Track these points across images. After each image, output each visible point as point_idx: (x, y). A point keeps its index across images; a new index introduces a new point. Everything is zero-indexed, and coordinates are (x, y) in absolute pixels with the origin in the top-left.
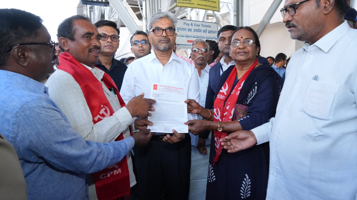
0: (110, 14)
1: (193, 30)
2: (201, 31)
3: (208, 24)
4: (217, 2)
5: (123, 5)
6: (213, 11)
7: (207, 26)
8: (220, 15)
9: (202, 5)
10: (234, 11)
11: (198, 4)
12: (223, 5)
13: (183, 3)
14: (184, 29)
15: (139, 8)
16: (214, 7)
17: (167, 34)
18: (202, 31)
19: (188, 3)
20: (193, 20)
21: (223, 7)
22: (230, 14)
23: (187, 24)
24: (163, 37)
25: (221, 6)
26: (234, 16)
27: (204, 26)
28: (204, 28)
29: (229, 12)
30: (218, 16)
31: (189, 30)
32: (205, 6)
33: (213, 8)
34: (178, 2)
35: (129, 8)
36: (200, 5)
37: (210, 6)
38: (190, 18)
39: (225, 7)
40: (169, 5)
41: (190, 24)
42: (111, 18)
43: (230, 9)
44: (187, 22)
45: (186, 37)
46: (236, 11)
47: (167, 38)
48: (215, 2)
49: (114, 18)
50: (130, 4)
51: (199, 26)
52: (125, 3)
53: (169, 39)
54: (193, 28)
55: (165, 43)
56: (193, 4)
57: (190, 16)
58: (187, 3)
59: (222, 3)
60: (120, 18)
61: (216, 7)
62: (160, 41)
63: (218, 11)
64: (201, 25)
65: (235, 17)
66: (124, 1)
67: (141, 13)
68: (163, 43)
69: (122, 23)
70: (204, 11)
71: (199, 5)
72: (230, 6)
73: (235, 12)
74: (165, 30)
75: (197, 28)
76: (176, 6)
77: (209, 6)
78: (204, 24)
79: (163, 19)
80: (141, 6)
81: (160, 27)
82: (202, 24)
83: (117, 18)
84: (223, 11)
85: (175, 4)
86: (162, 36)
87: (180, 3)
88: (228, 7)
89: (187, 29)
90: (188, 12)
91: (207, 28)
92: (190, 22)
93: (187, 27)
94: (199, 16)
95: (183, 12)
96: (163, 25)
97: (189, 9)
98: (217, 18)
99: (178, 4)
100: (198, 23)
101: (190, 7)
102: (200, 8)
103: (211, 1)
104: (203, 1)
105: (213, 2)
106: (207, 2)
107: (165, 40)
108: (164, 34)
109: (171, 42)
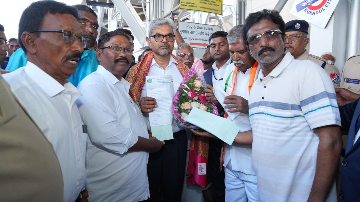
0: (113, 15)
1: (195, 33)
2: (203, 33)
3: (210, 27)
4: (220, 6)
5: (127, 6)
6: (216, 14)
7: (210, 29)
8: (223, 18)
9: (205, 8)
11: (201, 7)
12: (226, 8)
13: (186, 6)
14: (186, 32)
15: (142, 9)
16: (217, 10)
17: (167, 40)
18: (205, 34)
19: (192, 6)
20: (195, 22)
21: (225, 10)
22: (233, 17)
23: (190, 27)
24: (163, 43)
25: (224, 9)
26: (237, 19)
27: (207, 29)
28: (207, 31)
29: (231, 15)
30: (220, 19)
31: (192, 32)
32: (208, 9)
33: (215, 11)
34: (182, 5)
35: (132, 8)
36: (203, 8)
38: (193, 20)
39: (228, 9)
40: (173, 6)
41: (193, 27)
42: (115, 18)
43: (233, 12)
44: (190, 24)
45: (189, 39)
46: (238, 15)
47: (167, 44)
48: (218, 6)
49: (117, 18)
50: (133, 5)
51: (202, 28)
52: (128, 4)
53: (169, 45)
54: (196, 30)
55: (165, 49)
56: (197, 7)
57: (193, 18)
58: (190, 6)
59: (225, 6)
60: (124, 18)
61: (219, 11)
62: (160, 47)
63: (221, 14)
64: (204, 28)
65: (237, 20)
66: (127, 2)
67: (144, 14)
68: (163, 49)
69: (125, 23)
70: (207, 14)
71: (202, 8)
72: (232, 8)
73: (237, 16)
74: (166, 36)
75: (199, 30)
76: (179, 8)
77: (212, 9)
78: (206, 26)
79: (163, 26)
80: (145, 7)
81: (160, 33)
82: (205, 27)
83: (120, 18)
84: (226, 13)
85: (178, 6)
86: (162, 42)
88: (231, 10)
89: (190, 32)
90: (191, 14)
91: (209, 31)
92: (193, 25)
93: (190, 30)
94: (202, 18)
95: (186, 13)
96: (164, 31)
97: (192, 12)
98: (220, 21)
99: (182, 7)
100: (201, 26)
101: (193, 10)
102: (203, 10)
103: (213, 4)
104: (206, 4)
105: (216, 5)
106: (210, 5)
107: (165, 46)
108: (165, 40)
109: (171, 48)
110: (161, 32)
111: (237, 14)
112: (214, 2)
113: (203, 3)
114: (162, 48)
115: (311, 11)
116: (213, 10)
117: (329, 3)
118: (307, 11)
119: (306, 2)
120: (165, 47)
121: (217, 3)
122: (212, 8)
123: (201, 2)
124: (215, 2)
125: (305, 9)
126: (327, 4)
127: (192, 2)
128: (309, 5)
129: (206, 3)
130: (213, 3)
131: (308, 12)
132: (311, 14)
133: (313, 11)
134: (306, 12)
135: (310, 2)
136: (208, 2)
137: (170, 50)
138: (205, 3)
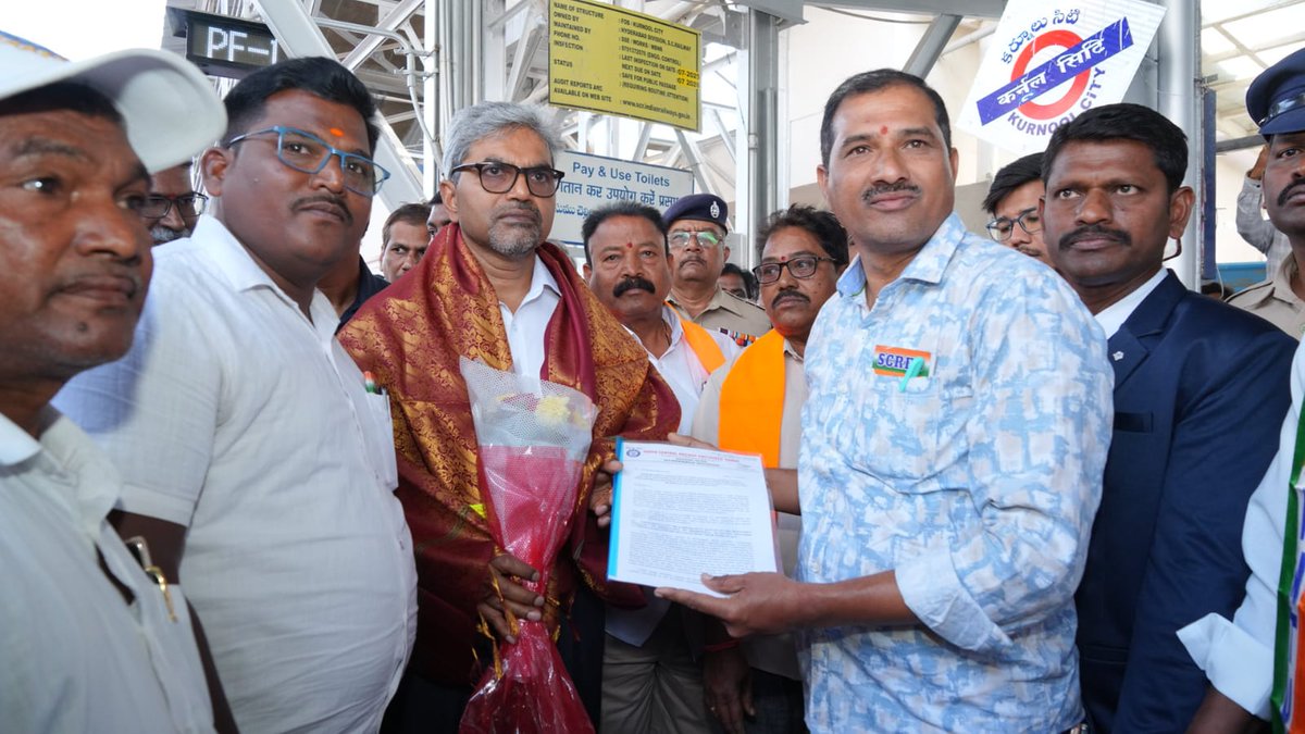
1: (605, 192)
3: (658, 174)
4: (692, 100)
6: (679, 128)
7: (656, 181)
8: (700, 142)
9: (638, 105)
10: (749, 134)
11: (625, 102)
13: (572, 93)
14: (573, 187)
16: (681, 115)
17: (530, 192)
18: (638, 196)
19: (592, 96)
20: (596, 153)
23: (585, 170)
24: (514, 203)
25: (704, 117)
26: (749, 149)
27: (645, 180)
28: (647, 188)
29: (720, 136)
30: (691, 147)
31: (593, 191)
32: (650, 108)
33: (676, 117)
34: (555, 91)
36: (634, 105)
37: (668, 109)
38: (590, 147)
39: (713, 118)
41: (597, 170)
44: (581, 161)
46: (755, 134)
47: (530, 209)
48: (686, 99)
51: (628, 177)
53: (537, 212)
54: (607, 183)
55: (522, 225)
56: (609, 99)
57: (587, 142)
58: (587, 95)
59: (706, 105)
61: (688, 117)
62: (501, 217)
63: (694, 127)
64: (634, 176)
65: (752, 152)
67: (415, 119)
68: (511, 225)
70: (640, 125)
71: (629, 103)
73: (752, 137)
74: (525, 172)
75: (620, 184)
77: (663, 111)
78: (645, 171)
79: (518, 132)
81: (505, 160)
82: (639, 174)
86: (510, 195)
87: (562, 91)
88: (719, 119)
89: (584, 188)
90: (581, 130)
91: (654, 187)
92: (593, 163)
93: (584, 180)
96: (516, 153)
99: (555, 97)
100: (626, 169)
101: (590, 109)
102: (629, 110)
103: (669, 94)
104: (642, 92)
105: (677, 97)
106: (658, 95)
107: (523, 216)
108: (520, 190)
109: (543, 225)
110: (507, 157)
111: (752, 131)
112: (670, 87)
113: (632, 86)
114: (506, 220)
115: (1030, 120)
116: (668, 112)
117: (1094, 96)
118: (1017, 121)
119: (1014, 92)
120: (522, 220)
121: (682, 90)
122: (662, 107)
123: (625, 84)
124: (674, 87)
125: (1009, 114)
126: (1085, 100)
127: (594, 82)
128: (1024, 100)
129: (643, 88)
130: (667, 90)
131: (1021, 126)
132: (1032, 133)
133: (1037, 122)
134: (1013, 123)
135: (1027, 90)
136: (651, 86)
137: (540, 231)
138: (638, 87)
